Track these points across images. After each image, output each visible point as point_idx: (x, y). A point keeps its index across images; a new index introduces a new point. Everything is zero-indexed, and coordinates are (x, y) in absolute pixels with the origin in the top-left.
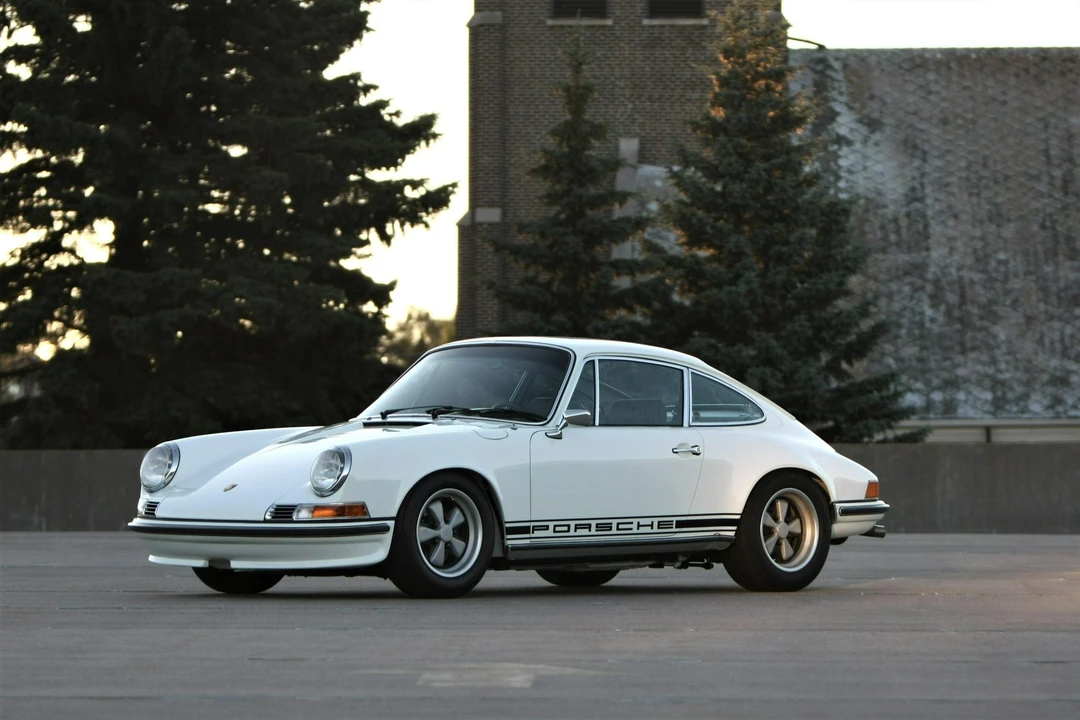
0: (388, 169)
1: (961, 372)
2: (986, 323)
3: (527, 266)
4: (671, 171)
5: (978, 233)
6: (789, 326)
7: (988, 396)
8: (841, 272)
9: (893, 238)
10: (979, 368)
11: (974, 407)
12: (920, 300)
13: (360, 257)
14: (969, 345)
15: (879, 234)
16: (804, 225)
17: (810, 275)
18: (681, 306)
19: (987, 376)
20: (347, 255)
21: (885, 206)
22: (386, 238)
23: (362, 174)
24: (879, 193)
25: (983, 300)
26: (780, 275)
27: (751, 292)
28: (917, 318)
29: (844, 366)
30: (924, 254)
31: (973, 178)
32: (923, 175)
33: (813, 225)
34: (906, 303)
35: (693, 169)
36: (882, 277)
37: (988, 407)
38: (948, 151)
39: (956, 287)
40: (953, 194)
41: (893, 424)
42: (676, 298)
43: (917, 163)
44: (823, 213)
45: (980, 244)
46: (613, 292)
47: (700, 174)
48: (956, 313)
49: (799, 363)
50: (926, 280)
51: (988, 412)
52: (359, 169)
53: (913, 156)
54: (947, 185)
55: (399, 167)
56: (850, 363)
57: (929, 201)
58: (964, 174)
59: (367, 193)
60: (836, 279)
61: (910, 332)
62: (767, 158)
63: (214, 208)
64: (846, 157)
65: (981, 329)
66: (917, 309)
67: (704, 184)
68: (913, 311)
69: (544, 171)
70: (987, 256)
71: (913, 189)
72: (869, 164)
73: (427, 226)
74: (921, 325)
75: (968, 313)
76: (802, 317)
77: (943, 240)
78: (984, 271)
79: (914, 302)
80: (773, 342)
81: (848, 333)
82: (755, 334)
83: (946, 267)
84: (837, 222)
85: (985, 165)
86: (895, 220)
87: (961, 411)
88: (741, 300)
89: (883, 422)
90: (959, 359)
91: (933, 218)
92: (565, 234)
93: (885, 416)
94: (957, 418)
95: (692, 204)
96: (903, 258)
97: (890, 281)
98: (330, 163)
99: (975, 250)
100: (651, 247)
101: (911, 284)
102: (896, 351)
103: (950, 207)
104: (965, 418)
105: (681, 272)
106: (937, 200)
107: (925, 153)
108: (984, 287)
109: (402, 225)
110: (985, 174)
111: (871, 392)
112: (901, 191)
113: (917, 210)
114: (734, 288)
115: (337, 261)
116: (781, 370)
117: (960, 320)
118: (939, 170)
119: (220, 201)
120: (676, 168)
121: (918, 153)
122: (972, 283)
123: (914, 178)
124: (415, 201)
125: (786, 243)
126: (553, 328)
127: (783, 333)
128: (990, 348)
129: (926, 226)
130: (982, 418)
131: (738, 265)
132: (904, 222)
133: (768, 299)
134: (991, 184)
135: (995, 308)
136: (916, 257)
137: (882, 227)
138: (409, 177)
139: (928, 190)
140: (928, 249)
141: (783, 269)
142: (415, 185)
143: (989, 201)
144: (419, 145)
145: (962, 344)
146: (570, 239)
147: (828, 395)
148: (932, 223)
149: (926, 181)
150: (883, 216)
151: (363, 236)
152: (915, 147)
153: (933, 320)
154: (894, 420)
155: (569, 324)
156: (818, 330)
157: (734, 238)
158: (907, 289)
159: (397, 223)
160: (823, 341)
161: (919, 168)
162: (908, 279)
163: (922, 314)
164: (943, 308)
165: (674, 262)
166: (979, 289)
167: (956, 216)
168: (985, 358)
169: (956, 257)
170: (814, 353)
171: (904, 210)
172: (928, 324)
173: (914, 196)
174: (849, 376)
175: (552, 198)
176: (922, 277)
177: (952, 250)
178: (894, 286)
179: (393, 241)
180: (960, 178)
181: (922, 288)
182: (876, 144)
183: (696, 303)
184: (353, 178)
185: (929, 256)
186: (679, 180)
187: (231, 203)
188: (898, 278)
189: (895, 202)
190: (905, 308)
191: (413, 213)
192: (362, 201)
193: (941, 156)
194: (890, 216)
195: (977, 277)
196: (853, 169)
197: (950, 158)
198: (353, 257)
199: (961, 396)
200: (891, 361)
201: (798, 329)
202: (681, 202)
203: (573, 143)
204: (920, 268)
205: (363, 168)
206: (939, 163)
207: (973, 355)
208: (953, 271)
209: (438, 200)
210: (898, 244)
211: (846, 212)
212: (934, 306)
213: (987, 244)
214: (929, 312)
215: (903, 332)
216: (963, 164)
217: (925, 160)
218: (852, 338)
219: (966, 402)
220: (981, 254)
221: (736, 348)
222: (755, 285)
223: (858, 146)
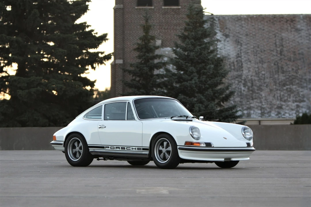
0: (94, 49)
1: (252, 105)
2: (259, 91)
3: (133, 76)
4: (173, 49)
5: (256, 66)
6: (206, 92)
7: (260, 112)
8: (221, 77)
9: (233, 68)
10: (257, 104)
11: (256, 115)
12: (240, 85)
13: (86, 73)
14: (254, 97)
15: (229, 67)
16: (210, 64)
17: (212, 78)
18: (176, 87)
19: (259, 106)
20: (83, 73)
21: (230, 59)
22: (93, 68)
23: (87, 50)
24: (229, 55)
25: (258, 85)
26: (203, 78)
27: (196, 83)
28: (240, 90)
29: (222, 104)
30: (241, 72)
31: (255, 51)
32: (241, 50)
33: (213, 64)
34: (236, 86)
35: (179, 48)
36: (230, 79)
37: (260, 115)
38: (248, 43)
39: (250, 81)
40: (249, 55)
41: (236, 120)
42: (174, 85)
43: (239, 47)
44: (215, 61)
45: (257, 69)
46: (157, 83)
47: (181, 50)
48: (251, 89)
49: (209, 103)
50: (242, 79)
51: (260, 116)
52: (86, 49)
53: (238, 45)
54: (248, 53)
55: (97, 48)
56: (223, 103)
57: (243, 57)
58: (252, 50)
59: (88, 55)
60: (220, 79)
61: (238, 94)
62: (200, 45)
63: (45, 60)
64: (219, 45)
65: (257, 93)
66: (240, 88)
67: (182, 52)
68: (238, 88)
69: (138, 49)
70: (259, 73)
71: (238, 54)
72: (226, 47)
73: (105, 65)
74: (241, 92)
75: (254, 88)
76: (210, 90)
77: (247, 68)
78: (258, 77)
79: (239, 85)
80: (202, 97)
81: (223, 94)
82: (196, 95)
83: (248, 75)
84: (219, 63)
85: (258, 47)
86: (233, 63)
87: (252, 116)
88: (193, 85)
89: (233, 119)
90: (251, 101)
91: (244, 62)
92: (144, 67)
93: (233, 118)
94: (251, 118)
95: (179, 59)
96: (236, 73)
97: (232, 80)
98: (78, 47)
99: (256, 71)
100: (167, 70)
101: (238, 80)
102: (234, 99)
103: (249, 59)
104: (253, 118)
105: (176, 77)
106: (245, 57)
107: (241, 44)
108: (258, 81)
109: (98, 64)
110: (259, 49)
111: (229, 111)
112: (235, 54)
113: (239, 60)
114: (191, 82)
115: (80, 75)
116: (204, 105)
117: (252, 90)
118: (245, 48)
119: (47, 58)
120: (174, 48)
121: (240, 44)
122: (255, 80)
123: (238, 51)
124: (101, 58)
125: (205, 69)
126: (140, 93)
127: (205, 94)
128: (260, 98)
129: (242, 64)
130: (258, 118)
131: (192, 75)
132: (236, 63)
133: (201, 85)
134: (260, 52)
135: (261, 87)
136: (239, 73)
137: (230, 65)
138: (100, 51)
139: (242, 54)
140: (242, 71)
141: (205, 76)
142: (102, 53)
143: (260, 57)
144: (103, 42)
145: (252, 97)
146: (145, 68)
147: (217, 112)
148: (244, 63)
149: (242, 51)
150: (230, 61)
151: (87, 67)
152: (239, 42)
153: (244, 91)
154: (236, 119)
155: (145, 92)
156: (214, 93)
157: (191, 68)
158: (237, 82)
159: (97, 64)
160: (216, 97)
161: (239, 48)
162: (237, 79)
163: (241, 89)
164: (247, 87)
165: (174, 74)
166: (257, 82)
167: (250, 62)
168: (259, 101)
169: (250, 73)
170: (213, 100)
171: (235, 60)
172: (243, 92)
173: (238, 56)
174: (223, 106)
175: (139, 57)
176: (241, 79)
177: (249, 71)
178: (233, 81)
179: (96, 69)
180: (251, 51)
181: (241, 82)
182: (228, 41)
183: (180, 86)
184: (84, 51)
185: (243, 73)
186: (175, 52)
187: (49, 59)
188: (234, 79)
189: (233, 57)
190: (236, 87)
191: (101, 61)
192: (87, 58)
193: (246, 45)
194: (232, 62)
195: (256, 78)
196: (221, 48)
197: (248, 45)
198: (84, 74)
199: (252, 112)
200: (232, 102)
201: (209, 93)
202: (176, 58)
203: (146, 41)
204: (240, 76)
205: (87, 49)
206: (246, 47)
207: (255, 100)
208: (250, 77)
209: (108, 57)
210: (234, 69)
211: (222, 60)
212: (244, 87)
213: (259, 69)
214: (243, 88)
215: (236, 94)
216: (252, 47)
217: (241, 46)
218: (224, 96)
219: (253, 113)
220: (257, 72)
221: (192, 99)
222: (197, 81)
223: (223, 42)
